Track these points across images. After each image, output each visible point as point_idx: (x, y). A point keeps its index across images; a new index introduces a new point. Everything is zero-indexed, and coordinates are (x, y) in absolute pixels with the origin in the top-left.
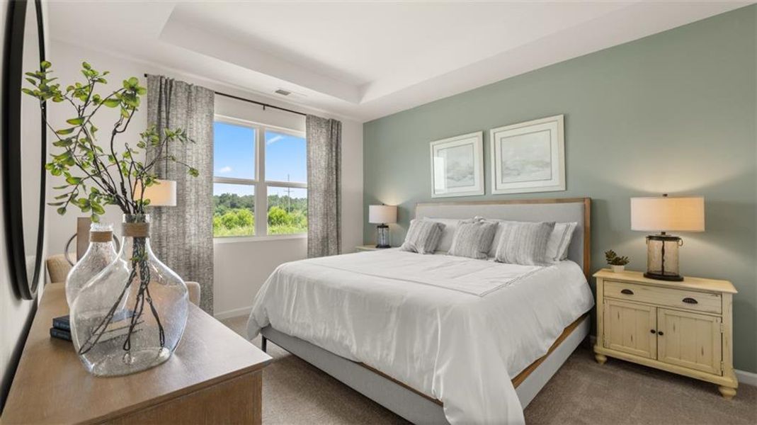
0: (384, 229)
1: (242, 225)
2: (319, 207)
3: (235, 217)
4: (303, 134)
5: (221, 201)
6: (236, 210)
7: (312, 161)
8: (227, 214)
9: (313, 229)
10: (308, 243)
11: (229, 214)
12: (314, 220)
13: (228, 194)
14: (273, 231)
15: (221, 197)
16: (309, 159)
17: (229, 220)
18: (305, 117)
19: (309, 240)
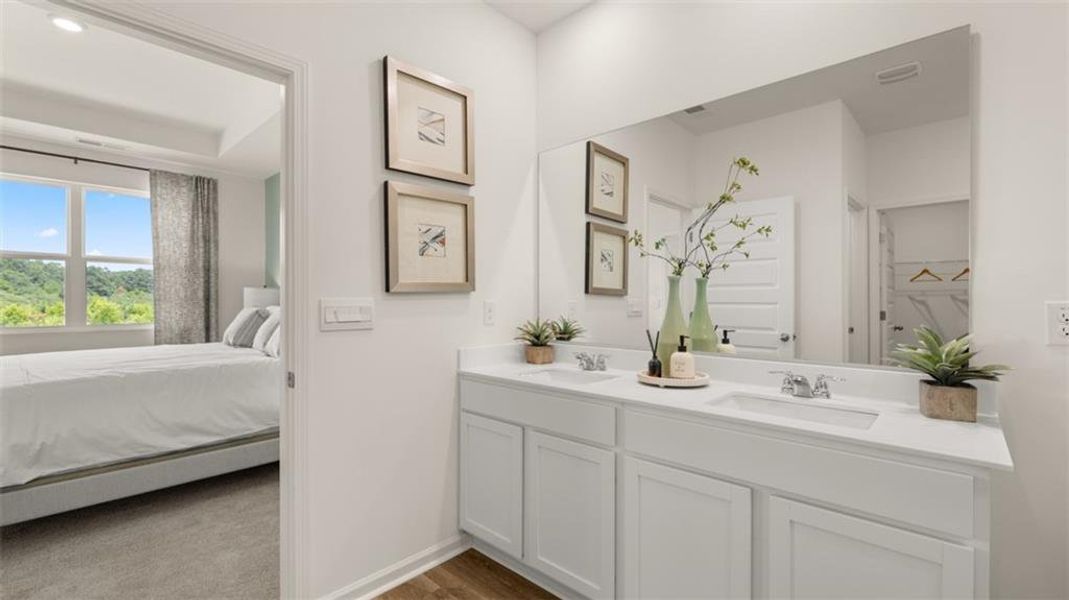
2: (173, 289)
4: (147, 194)
7: (160, 230)
9: (162, 318)
10: (156, 336)
12: (163, 306)
16: (155, 228)
18: (148, 173)
19: (155, 332)
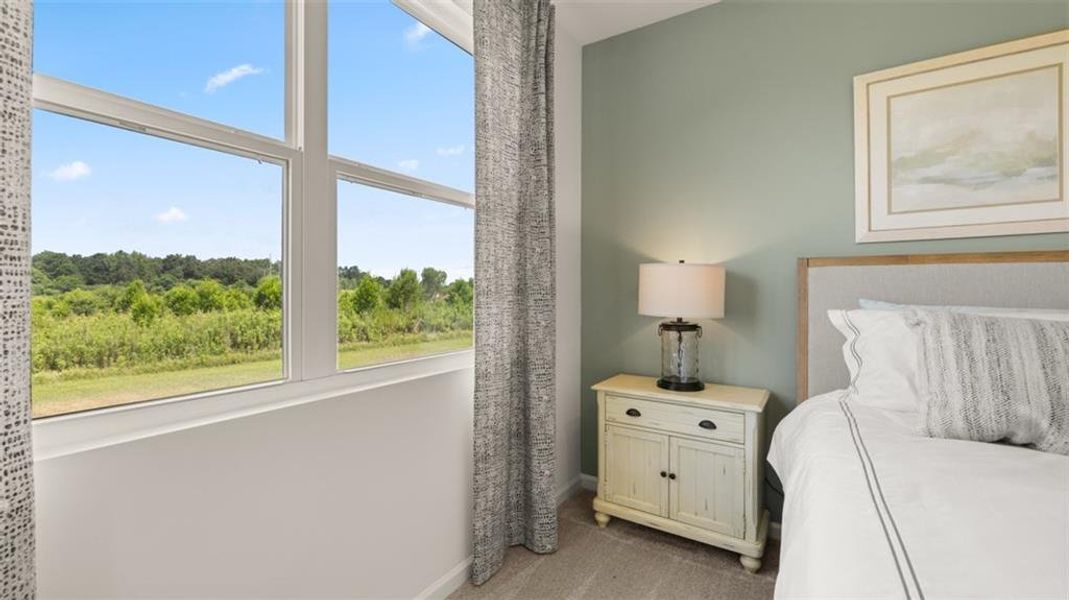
0: (686, 335)
1: (206, 308)
2: (506, 267)
3: (193, 294)
5: (165, 267)
6: (194, 281)
8: (174, 289)
9: (491, 341)
11: (179, 289)
12: (494, 308)
13: (178, 256)
14: (270, 320)
15: (164, 261)
17: (181, 299)
19: (478, 378)
